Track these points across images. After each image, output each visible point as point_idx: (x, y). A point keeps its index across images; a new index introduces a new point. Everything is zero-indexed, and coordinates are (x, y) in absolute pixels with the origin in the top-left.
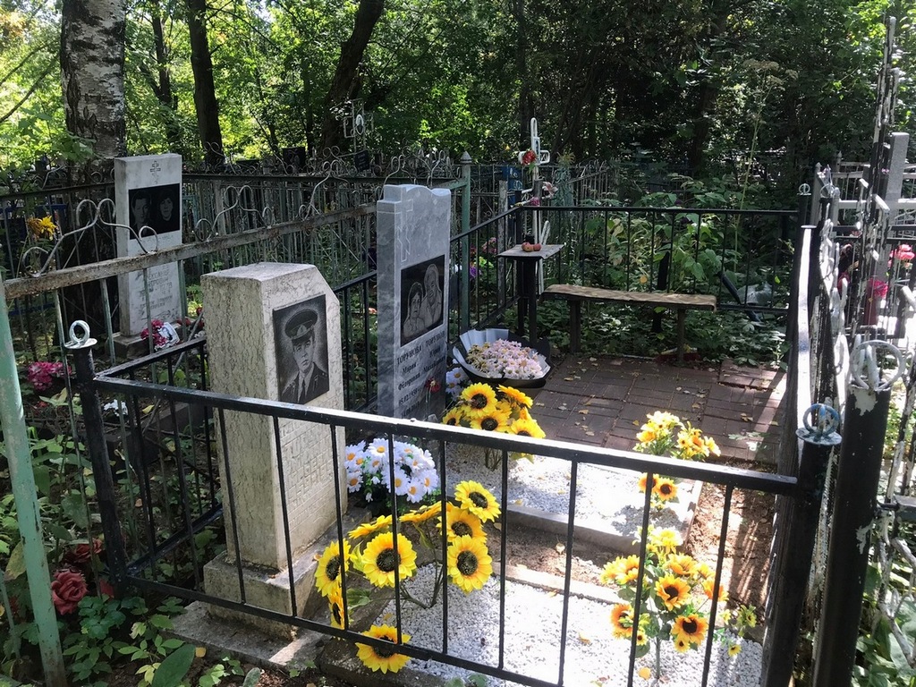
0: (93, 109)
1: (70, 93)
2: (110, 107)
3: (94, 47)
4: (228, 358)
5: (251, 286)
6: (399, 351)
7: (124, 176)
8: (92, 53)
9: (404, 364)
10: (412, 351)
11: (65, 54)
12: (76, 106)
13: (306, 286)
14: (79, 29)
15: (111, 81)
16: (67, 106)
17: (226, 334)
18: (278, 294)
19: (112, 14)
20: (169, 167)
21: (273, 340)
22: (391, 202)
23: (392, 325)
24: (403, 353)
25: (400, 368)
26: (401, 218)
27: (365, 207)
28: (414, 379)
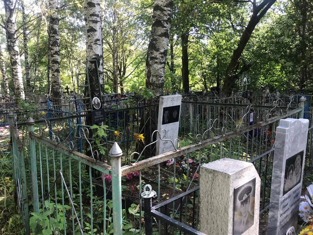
0: (154, 79)
1: (148, 74)
2: (160, 78)
3: (157, 59)
4: (209, 207)
5: (225, 176)
6: (282, 198)
7: (162, 103)
8: (156, 61)
9: (284, 204)
10: (287, 198)
11: (148, 61)
12: (150, 78)
13: (248, 174)
14: (153, 53)
15: (161, 70)
16: (146, 78)
17: (210, 196)
18: (237, 180)
19: (164, 47)
20: (177, 99)
21: (233, 203)
22: (284, 128)
23: (280, 186)
24: (283, 199)
25: (282, 206)
26: (289, 135)
27: (261, 124)
28: (287, 211)
